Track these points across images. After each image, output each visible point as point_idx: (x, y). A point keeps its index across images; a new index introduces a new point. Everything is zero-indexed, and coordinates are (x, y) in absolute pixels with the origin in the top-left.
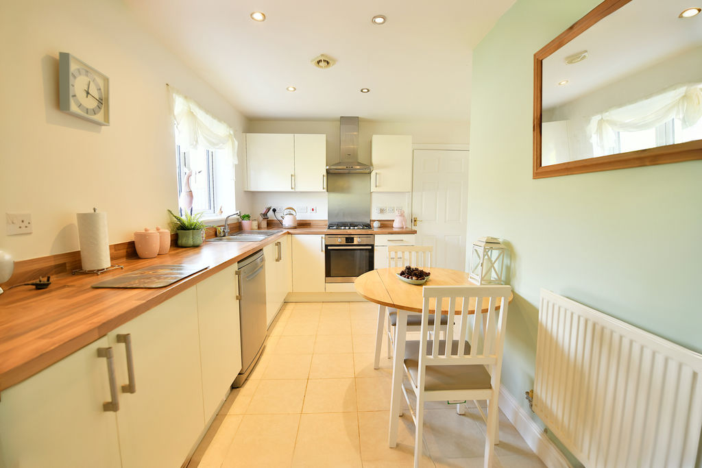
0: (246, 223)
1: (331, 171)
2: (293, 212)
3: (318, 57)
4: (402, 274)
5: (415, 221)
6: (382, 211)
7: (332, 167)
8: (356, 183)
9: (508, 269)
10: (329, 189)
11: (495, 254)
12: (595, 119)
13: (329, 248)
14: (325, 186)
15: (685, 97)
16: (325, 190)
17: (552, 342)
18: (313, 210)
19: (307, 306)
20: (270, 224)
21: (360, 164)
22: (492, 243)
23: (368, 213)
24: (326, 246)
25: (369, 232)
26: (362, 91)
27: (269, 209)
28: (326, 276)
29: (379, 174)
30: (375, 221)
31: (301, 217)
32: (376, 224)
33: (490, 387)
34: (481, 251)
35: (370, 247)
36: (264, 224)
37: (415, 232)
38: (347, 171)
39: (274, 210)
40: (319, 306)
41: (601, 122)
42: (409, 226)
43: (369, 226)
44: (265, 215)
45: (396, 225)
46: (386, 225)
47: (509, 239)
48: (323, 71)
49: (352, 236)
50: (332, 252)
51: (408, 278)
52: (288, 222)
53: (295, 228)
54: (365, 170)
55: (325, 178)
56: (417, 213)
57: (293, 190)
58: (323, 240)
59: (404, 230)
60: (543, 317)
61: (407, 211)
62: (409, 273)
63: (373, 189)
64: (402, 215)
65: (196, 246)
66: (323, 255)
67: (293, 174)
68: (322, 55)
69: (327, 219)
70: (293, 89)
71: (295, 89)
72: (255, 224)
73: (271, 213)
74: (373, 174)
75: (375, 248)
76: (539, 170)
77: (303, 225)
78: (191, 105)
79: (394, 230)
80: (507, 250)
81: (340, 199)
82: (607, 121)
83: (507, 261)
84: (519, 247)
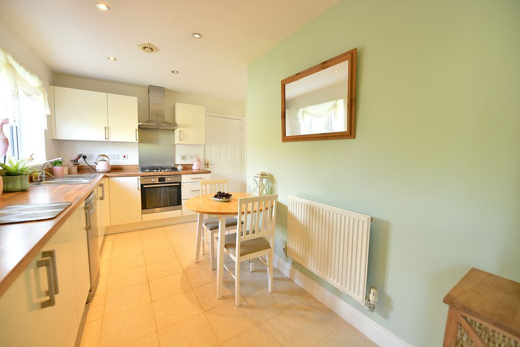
0: (57, 169)
1: (142, 127)
2: (105, 158)
3: (145, 44)
4: (216, 196)
5: (207, 165)
6: (184, 158)
7: (144, 124)
8: (162, 136)
9: (271, 188)
10: (141, 140)
11: (264, 181)
12: (301, 110)
13: (144, 186)
14: (138, 138)
15: (335, 106)
16: (138, 141)
17: (294, 219)
18: (124, 157)
19: (126, 235)
20: (81, 170)
21: (166, 123)
22: (263, 175)
23: (174, 159)
24: (142, 185)
25: (177, 173)
26: (173, 72)
27: (79, 157)
28: (142, 209)
29: (182, 131)
30: (178, 165)
31: (113, 162)
32: (179, 168)
33: (270, 247)
34: (258, 180)
35: (179, 184)
36: (75, 169)
37: (210, 172)
38: (155, 127)
39: (85, 157)
40: (138, 233)
41: (304, 112)
42: (203, 167)
43: (175, 169)
44: (76, 161)
45: (195, 167)
46: (187, 168)
47: (270, 173)
48: (147, 54)
49: (164, 177)
50: (146, 190)
51: (220, 198)
52: (101, 166)
53: (109, 172)
54: (170, 127)
55: (137, 131)
56: (208, 159)
57: (107, 140)
58: (139, 181)
59: (201, 171)
60: (290, 209)
61: (202, 158)
62: (220, 195)
63: (177, 141)
64: (199, 161)
65: (24, 191)
66: (139, 192)
67: (107, 126)
68: (149, 44)
69: (138, 164)
70: (114, 60)
71: (115, 59)
72: (66, 169)
73: (81, 160)
74: (177, 132)
75: (182, 184)
76: (285, 138)
77: (116, 169)
78: (9, 58)
79: (193, 171)
80: (270, 178)
81: (149, 148)
82: (306, 112)
83: (271, 185)
84: (276, 176)
